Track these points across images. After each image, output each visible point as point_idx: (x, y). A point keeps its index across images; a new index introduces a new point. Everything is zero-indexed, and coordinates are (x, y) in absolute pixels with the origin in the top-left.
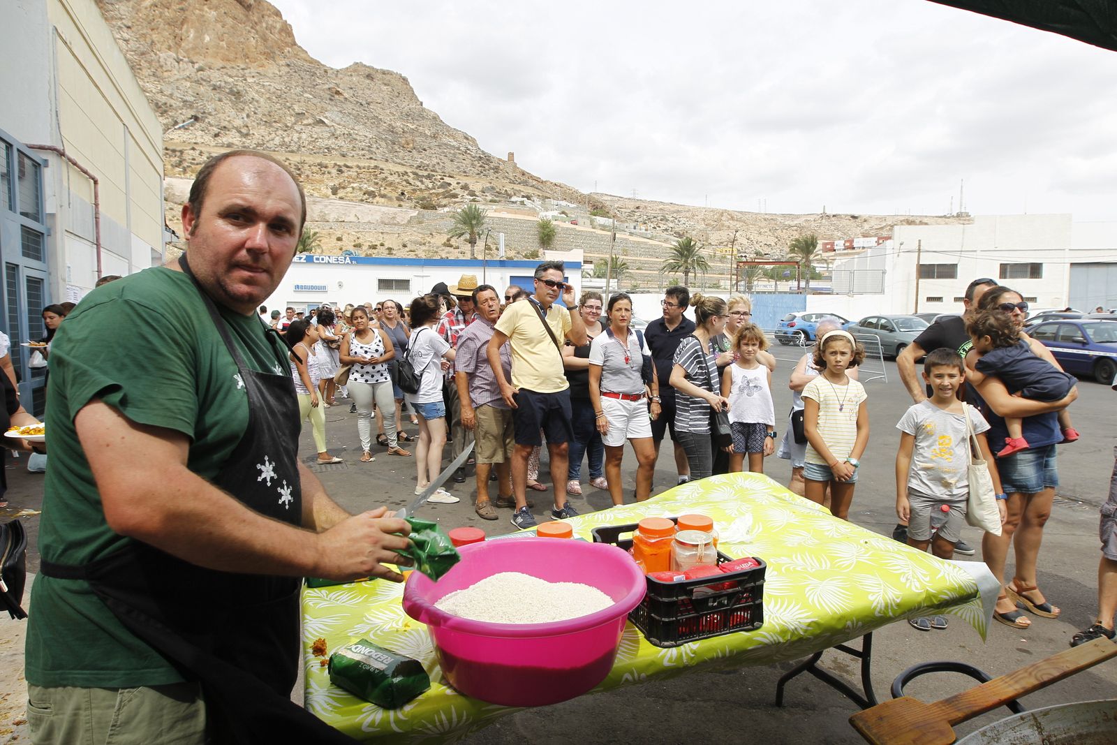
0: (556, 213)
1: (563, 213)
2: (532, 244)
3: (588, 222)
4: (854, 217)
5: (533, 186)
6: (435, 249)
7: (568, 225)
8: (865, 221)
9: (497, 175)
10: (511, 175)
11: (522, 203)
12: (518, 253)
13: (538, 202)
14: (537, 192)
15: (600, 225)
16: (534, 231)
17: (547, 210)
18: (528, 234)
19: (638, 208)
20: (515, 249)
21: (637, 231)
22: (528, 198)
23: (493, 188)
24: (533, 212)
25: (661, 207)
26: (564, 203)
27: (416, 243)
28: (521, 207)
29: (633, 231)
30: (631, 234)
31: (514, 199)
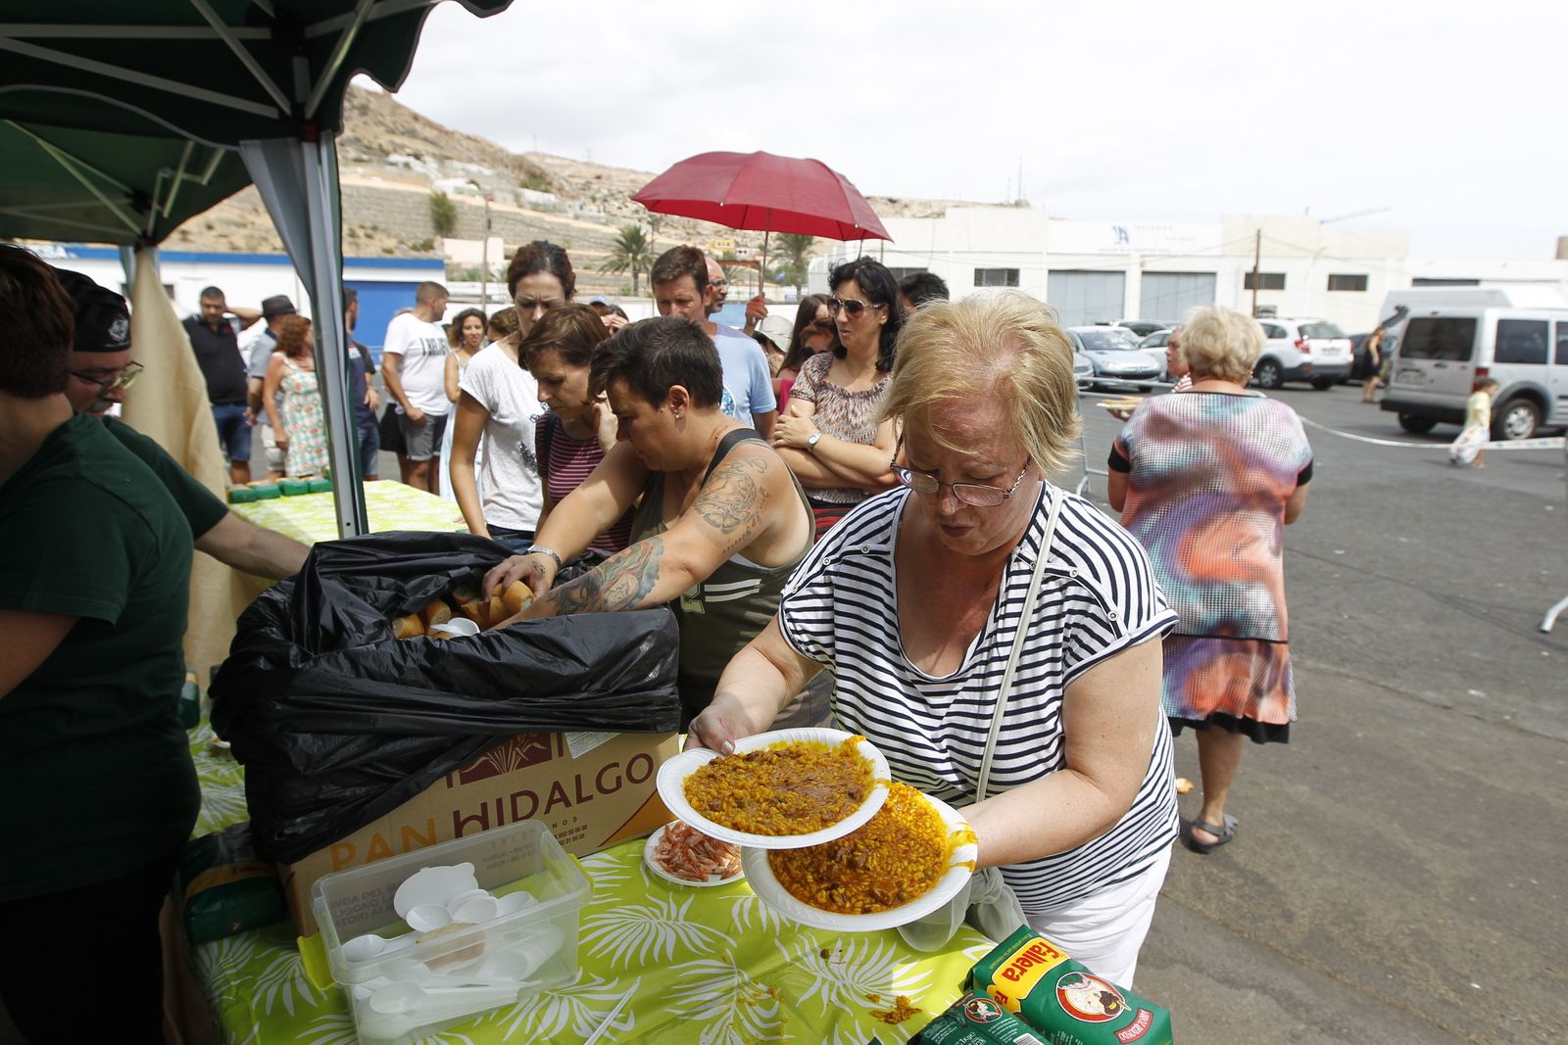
0: (461, 183)
1: (473, 182)
2: (424, 230)
3: (510, 198)
4: (892, 201)
5: (426, 140)
6: (264, 234)
7: (479, 201)
8: (906, 206)
9: (365, 118)
10: (388, 120)
11: (407, 165)
12: (401, 242)
13: (432, 165)
14: (431, 149)
15: (530, 203)
16: (426, 210)
17: (446, 176)
18: (418, 214)
19: (599, 177)
20: (396, 236)
21: (586, 212)
22: (417, 157)
23: (358, 140)
24: (425, 179)
25: (632, 177)
26: (474, 168)
27: (229, 223)
28: (405, 172)
29: (579, 211)
30: (577, 217)
31: (393, 158)
